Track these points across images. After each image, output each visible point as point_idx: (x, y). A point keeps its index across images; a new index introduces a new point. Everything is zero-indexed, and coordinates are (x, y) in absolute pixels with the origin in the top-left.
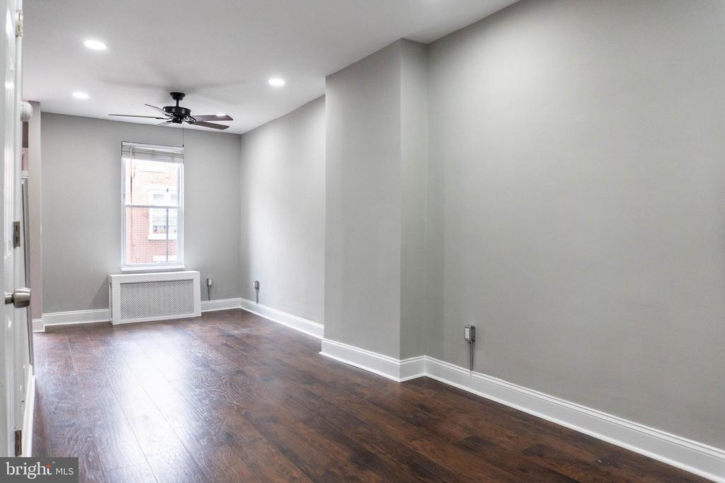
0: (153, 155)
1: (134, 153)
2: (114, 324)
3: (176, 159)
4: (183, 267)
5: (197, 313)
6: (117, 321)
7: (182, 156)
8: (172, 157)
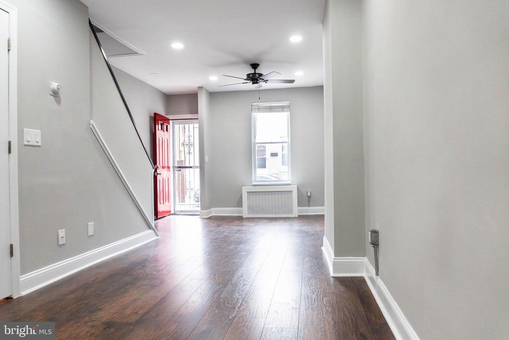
0: (271, 109)
1: (259, 109)
2: (244, 217)
3: (284, 110)
4: (290, 182)
5: (295, 214)
6: (245, 215)
7: (289, 107)
8: (282, 108)
